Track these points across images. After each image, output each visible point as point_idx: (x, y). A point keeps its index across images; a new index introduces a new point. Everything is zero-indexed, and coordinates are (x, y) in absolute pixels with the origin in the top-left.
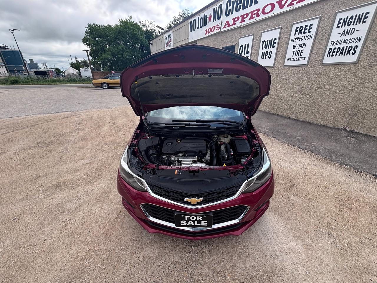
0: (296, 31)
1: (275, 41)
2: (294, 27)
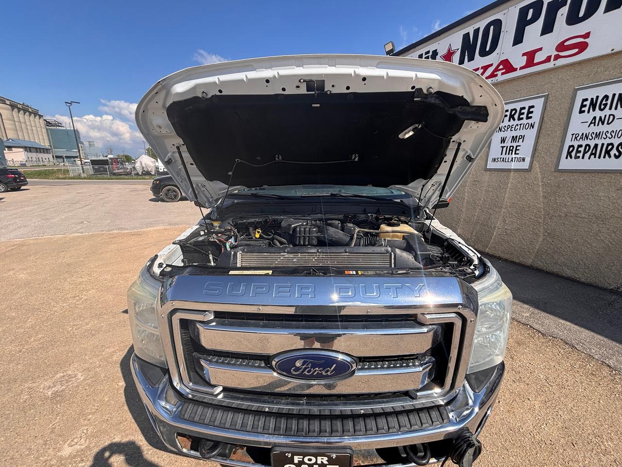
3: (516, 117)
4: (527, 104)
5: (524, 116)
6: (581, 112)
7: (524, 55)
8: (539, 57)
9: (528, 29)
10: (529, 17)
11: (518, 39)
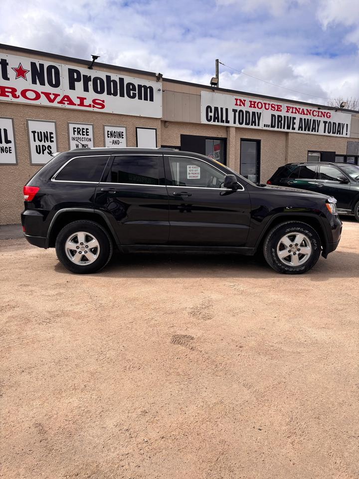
0: (74, 131)
1: (52, 135)
2: (71, 126)
3: (81, 132)
4: (85, 127)
5: (85, 133)
6: (108, 137)
7: (78, 98)
8: (86, 103)
9: (76, 83)
10: (75, 77)
11: (72, 87)
